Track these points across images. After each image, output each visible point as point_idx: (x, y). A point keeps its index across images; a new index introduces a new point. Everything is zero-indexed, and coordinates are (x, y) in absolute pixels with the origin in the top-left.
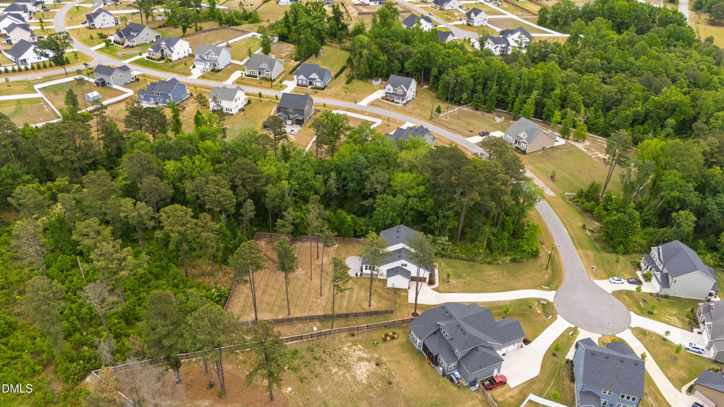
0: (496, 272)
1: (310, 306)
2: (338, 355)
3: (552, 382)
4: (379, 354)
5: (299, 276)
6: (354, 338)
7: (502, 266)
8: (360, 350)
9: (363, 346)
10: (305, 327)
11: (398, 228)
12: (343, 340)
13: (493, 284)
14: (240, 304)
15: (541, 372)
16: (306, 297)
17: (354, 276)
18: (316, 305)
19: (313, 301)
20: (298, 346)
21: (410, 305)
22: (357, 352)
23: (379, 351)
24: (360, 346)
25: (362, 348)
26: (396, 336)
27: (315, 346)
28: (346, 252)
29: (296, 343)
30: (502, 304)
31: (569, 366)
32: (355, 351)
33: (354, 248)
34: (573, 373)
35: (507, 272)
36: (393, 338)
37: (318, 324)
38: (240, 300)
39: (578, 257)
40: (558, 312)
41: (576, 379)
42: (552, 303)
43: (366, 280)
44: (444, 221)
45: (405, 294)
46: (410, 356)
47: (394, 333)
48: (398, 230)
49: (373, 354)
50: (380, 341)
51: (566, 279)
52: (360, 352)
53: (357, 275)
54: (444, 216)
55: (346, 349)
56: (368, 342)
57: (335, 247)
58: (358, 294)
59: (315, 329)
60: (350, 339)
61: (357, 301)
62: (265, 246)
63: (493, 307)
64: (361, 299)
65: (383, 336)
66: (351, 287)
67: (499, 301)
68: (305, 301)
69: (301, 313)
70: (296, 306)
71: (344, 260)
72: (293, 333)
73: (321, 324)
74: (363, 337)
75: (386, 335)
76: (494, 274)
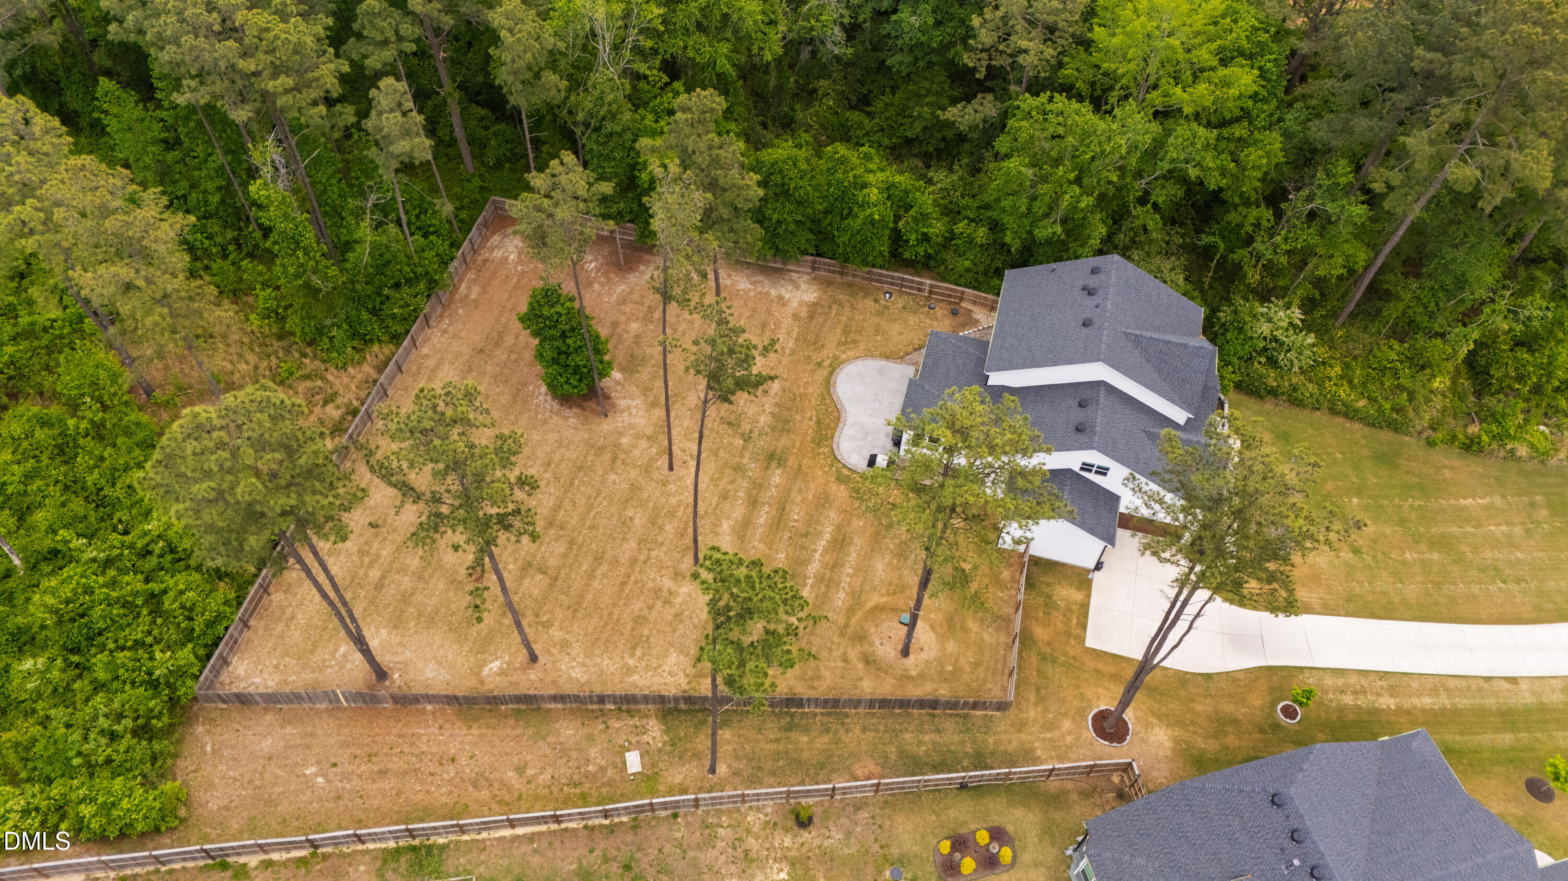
0: (1497, 501)
1: (640, 620)
5: (624, 440)
6: (805, 835)
7: (1529, 467)
10: (590, 738)
11: (1094, 271)
12: (751, 842)
13: (1483, 569)
16: (633, 562)
17: (858, 462)
18: (668, 615)
19: (657, 592)
20: (536, 860)
21: (1090, 663)
26: (1006, 854)
28: (846, 332)
29: (531, 838)
33: (880, 314)
35: (1550, 506)
36: (991, 862)
37: (655, 731)
44: (1307, 237)
45: (1077, 596)
47: (998, 834)
48: (1093, 282)
50: (931, 869)
53: (872, 461)
54: (1312, 215)
56: (870, 869)
57: (801, 303)
58: (863, 570)
59: (634, 762)
60: (788, 842)
61: (851, 611)
62: (520, 261)
63: (1481, 713)
64: (869, 605)
65: (945, 847)
66: (839, 528)
67: (1513, 680)
68: (624, 583)
69: (589, 654)
70: (574, 609)
71: (831, 373)
72: (530, 772)
73: (666, 732)
74: (849, 834)
75: (961, 843)
76: (1488, 508)
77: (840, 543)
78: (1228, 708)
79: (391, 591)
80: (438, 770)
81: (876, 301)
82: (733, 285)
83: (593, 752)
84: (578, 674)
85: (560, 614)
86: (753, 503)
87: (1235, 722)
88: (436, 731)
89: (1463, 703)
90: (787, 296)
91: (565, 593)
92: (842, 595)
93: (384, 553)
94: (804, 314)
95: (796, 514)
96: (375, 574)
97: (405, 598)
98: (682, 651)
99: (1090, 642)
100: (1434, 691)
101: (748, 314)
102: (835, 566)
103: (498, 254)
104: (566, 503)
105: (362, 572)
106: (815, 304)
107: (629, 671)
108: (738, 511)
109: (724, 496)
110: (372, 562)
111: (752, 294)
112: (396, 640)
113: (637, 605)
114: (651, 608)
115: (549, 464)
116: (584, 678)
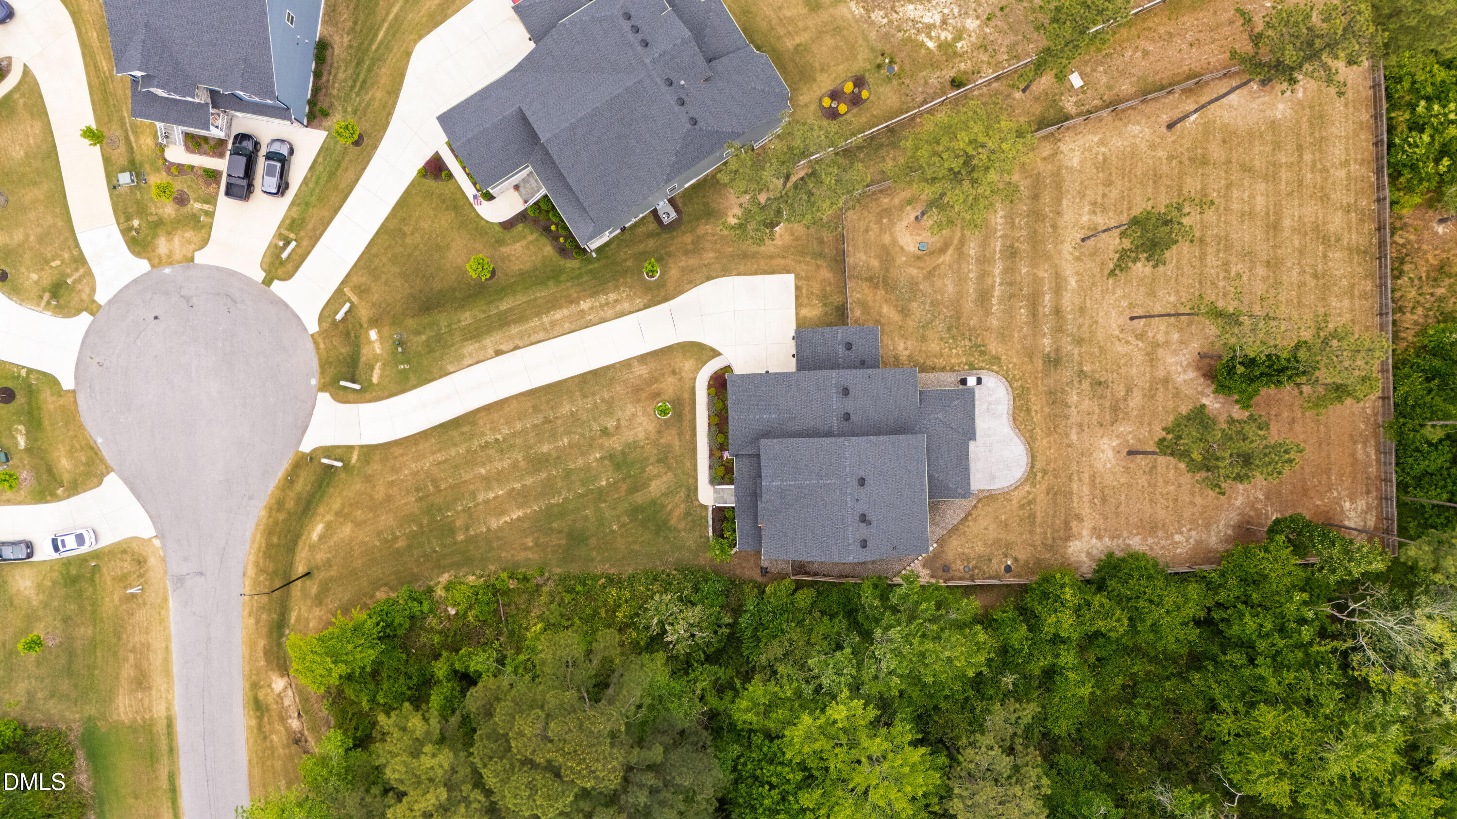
0: (494, 524)
1: (1108, 184)
3: (381, 34)
4: (873, 23)
5: (1176, 336)
6: (952, 74)
8: (930, 27)
9: (922, 45)
10: (1110, 88)
12: (985, 57)
13: (510, 449)
14: (1337, 152)
15: (408, 55)
17: (988, 379)
18: (1090, 195)
19: (1104, 210)
21: (789, 262)
22: (937, 19)
23: (873, 35)
24: (931, 45)
25: (922, 37)
26: (827, 102)
28: (1032, 516)
30: (490, 342)
31: (323, 103)
32: (944, 22)
33: (1009, 546)
34: (318, 75)
36: (835, 95)
37: (1069, 105)
38: (1342, 173)
39: (175, 669)
40: (310, 345)
41: (311, 51)
42: (323, 388)
43: (941, 362)
45: (806, 311)
46: (779, 38)
47: (833, 115)
49: (890, 22)
50: (870, 79)
51: (248, 535)
52: (927, 20)
53: (979, 381)
55: (971, 24)
56: (907, 67)
57: (1079, 536)
58: (961, 280)
59: (1076, 80)
60: (962, 66)
61: (962, 242)
62: (1338, 501)
63: (522, 319)
64: (950, 251)
65: (865, 94)
66: (988, 313)
67: (498, 353)
69: (1134, 146)
70: (1157, 178)
71: (1032, 467)
72: (1139, 54)
73: (1062, 108)
74: (926, 83)
75: (855, 101)
76: (501, 515)
77: (984, 297)
78: (693, 261)
79: (1290, 147)
80: (1198, 36)
81: (1016, 560)
82: (1145, 539)
83: (1104, 79)
84: (1136, 129)
85: (1165, 169)
86: (1057, 311)
87: (686, 253)
88: (1211, 60)
89: (534, 323)
90: (1094, 541)
91: (1168, 186)
92: (972, 252)
93: (1309, 176)
94: (1074, 524)
95: (1022, 312)
96: (1308, 157)
97: (1277, 146)
98: (1070, 169)
99: (791, 277)
100: (553, 324)
101: (1122, 508)
102: (983, 275)
103: (1361, 504)
104: (1198, 263)
105: (1317, 155)
106: (1068, 539)
107: (1102, 143)
108: (1068, 301)
109: (1082, 310)
110: (1314, 165)
111: (1125, 534)
112: (1268, 113)
113: (1114, 194)
114: (1104, 195)
115: (1224, 295)
116: (1130, 127)
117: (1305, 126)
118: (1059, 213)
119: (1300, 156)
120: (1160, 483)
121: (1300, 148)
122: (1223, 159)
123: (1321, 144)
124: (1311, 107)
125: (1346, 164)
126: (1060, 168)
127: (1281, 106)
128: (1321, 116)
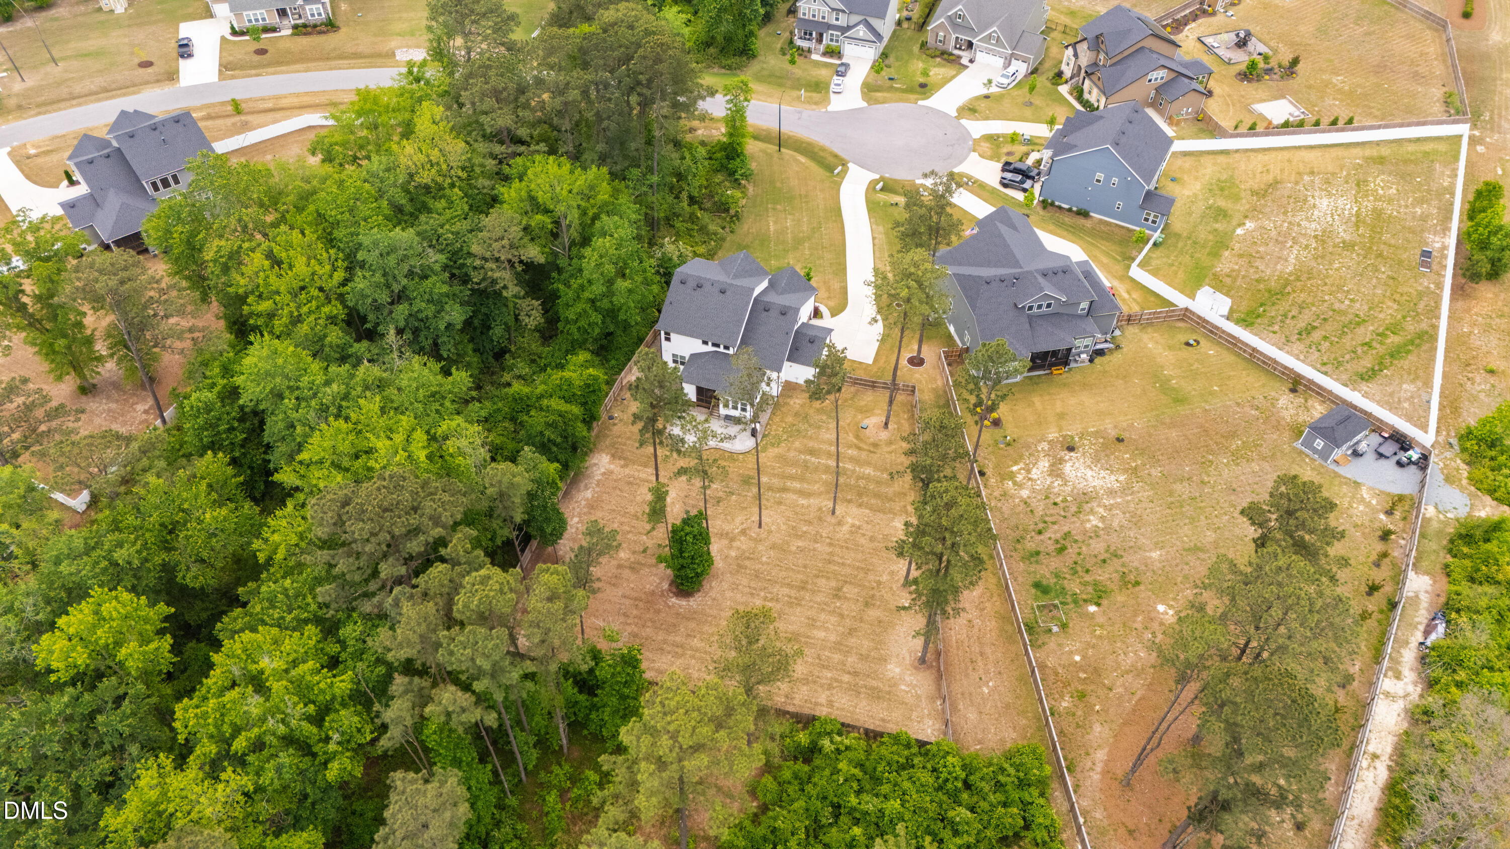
0: (771, 219)
2: (1047, 507)
3: (1089, 239)
4: (1039, 442)
5: (733, 554)
6: (989, 473)
7: (751, 204)
8: (1029, 471)
9: (1016, 464)
12: (996, 494)
13: (814, 232)
16: (830, 545)
18: (867, 527)
19: (851, 532)
21: (881, 363)
22: (1034, 476)
23: (1031, 440)
24: (1015, 468)
25: (1022, 465)
27: (1019, 546)
31: (1051, 210)
32: (1030, 479)
33: (627, 424)
34: (1070, 210)
40: (909, 179)
42: (882, 177)
49: (1038, 451)
50: (998, 432)
52: (1034, 471)
55: (1024, 493)
56: (1001, 452)
57: (610, 463)
60: (995, 480)
61: (860, 449)
64: (855, 441)
65: (987, 423)
66: (800, 452)
67: (874, 238)
68: (847, 548)
70: (867, 571)
75: (984, 418)
76: (775, 222)
77: (812, 452)
79: (859, 666)
80: (976, 627)
81: (615, 424)
82: (587, 500)
85: (871, 577)
86: (785, 490)
88: (952, 632)
90: (603, 470)
91: (856, 576)
92: (850, 451)
93: (829, 675)
94: (622, 462)
95: (792, 471)
96: (846, 678)
97: (864, 658)
99: (870, 362)
101: (618, 492)
102: (829, 454)
104: (786, 581)
105: (845, 686)
106: (613, 456)
108: (791, 496)
109: (780, 503)
110: (837, 680)
111: (597, 489)
112: (894, 659)
113: (862, 541)
114: (864, 535)
115: (752, 594)
117: (874, 683)
118: (860, 506)
119: (849, 673)
120: (623, 519)
121: (856, 674)
122: (866, 617)
123: (854, 689)
124: (889, 693)
125: (830, 704)
126: (895, 514)
127: (897, 670)
128: (879, 698)
